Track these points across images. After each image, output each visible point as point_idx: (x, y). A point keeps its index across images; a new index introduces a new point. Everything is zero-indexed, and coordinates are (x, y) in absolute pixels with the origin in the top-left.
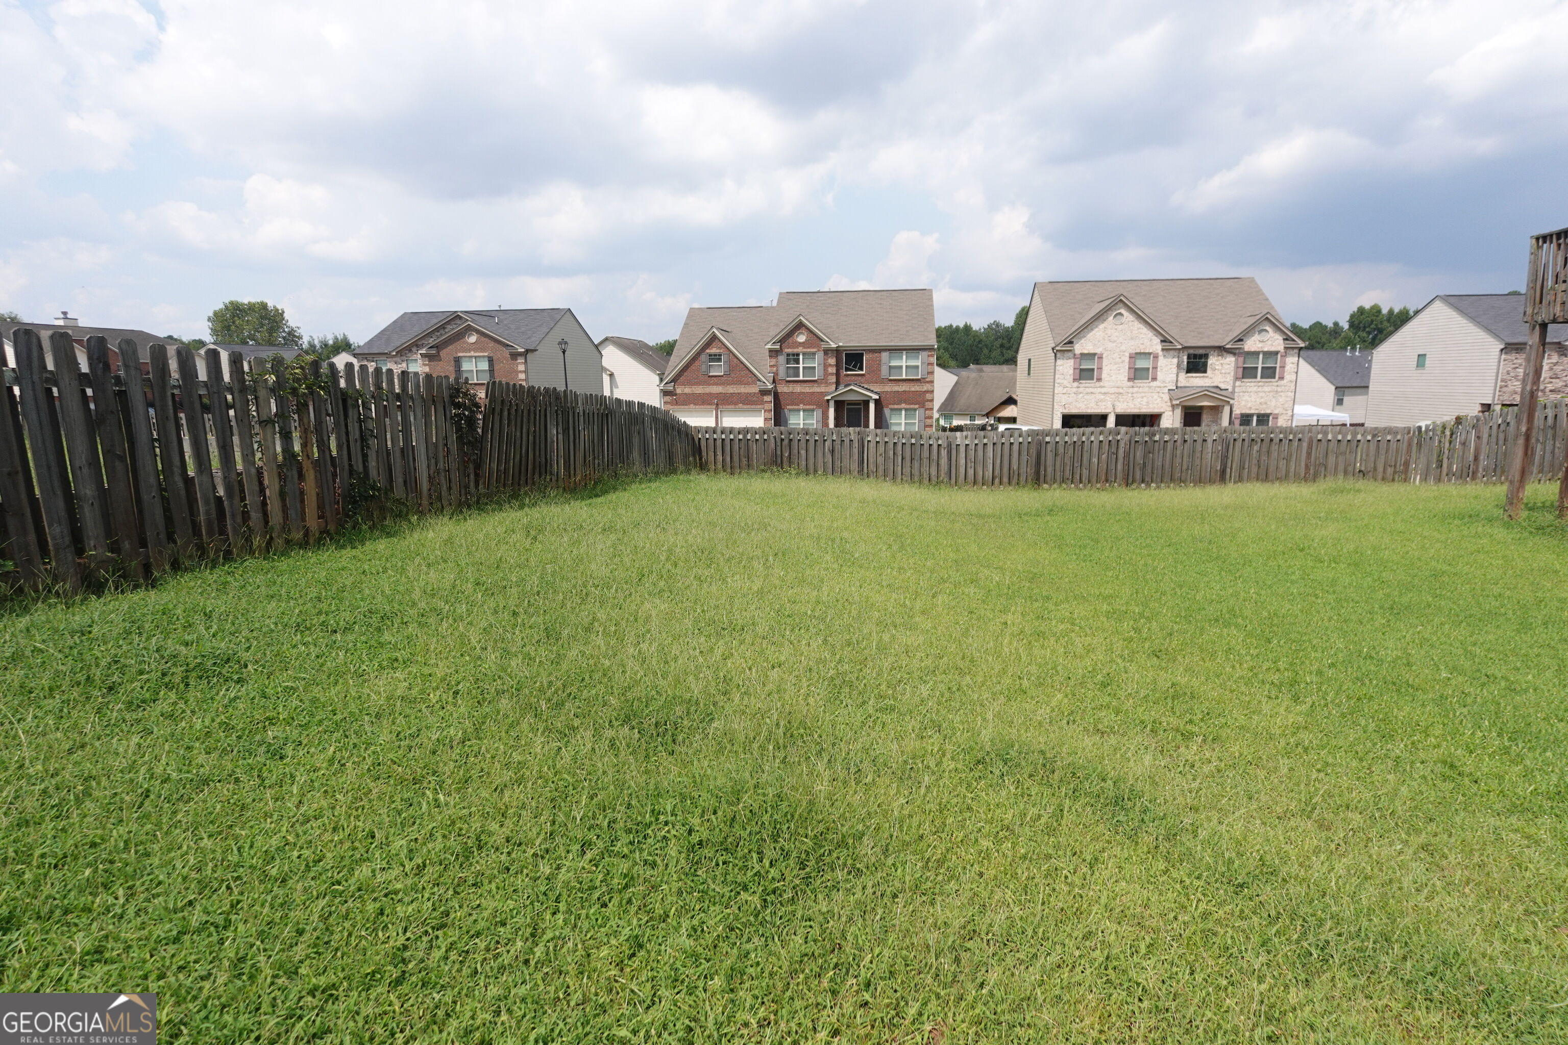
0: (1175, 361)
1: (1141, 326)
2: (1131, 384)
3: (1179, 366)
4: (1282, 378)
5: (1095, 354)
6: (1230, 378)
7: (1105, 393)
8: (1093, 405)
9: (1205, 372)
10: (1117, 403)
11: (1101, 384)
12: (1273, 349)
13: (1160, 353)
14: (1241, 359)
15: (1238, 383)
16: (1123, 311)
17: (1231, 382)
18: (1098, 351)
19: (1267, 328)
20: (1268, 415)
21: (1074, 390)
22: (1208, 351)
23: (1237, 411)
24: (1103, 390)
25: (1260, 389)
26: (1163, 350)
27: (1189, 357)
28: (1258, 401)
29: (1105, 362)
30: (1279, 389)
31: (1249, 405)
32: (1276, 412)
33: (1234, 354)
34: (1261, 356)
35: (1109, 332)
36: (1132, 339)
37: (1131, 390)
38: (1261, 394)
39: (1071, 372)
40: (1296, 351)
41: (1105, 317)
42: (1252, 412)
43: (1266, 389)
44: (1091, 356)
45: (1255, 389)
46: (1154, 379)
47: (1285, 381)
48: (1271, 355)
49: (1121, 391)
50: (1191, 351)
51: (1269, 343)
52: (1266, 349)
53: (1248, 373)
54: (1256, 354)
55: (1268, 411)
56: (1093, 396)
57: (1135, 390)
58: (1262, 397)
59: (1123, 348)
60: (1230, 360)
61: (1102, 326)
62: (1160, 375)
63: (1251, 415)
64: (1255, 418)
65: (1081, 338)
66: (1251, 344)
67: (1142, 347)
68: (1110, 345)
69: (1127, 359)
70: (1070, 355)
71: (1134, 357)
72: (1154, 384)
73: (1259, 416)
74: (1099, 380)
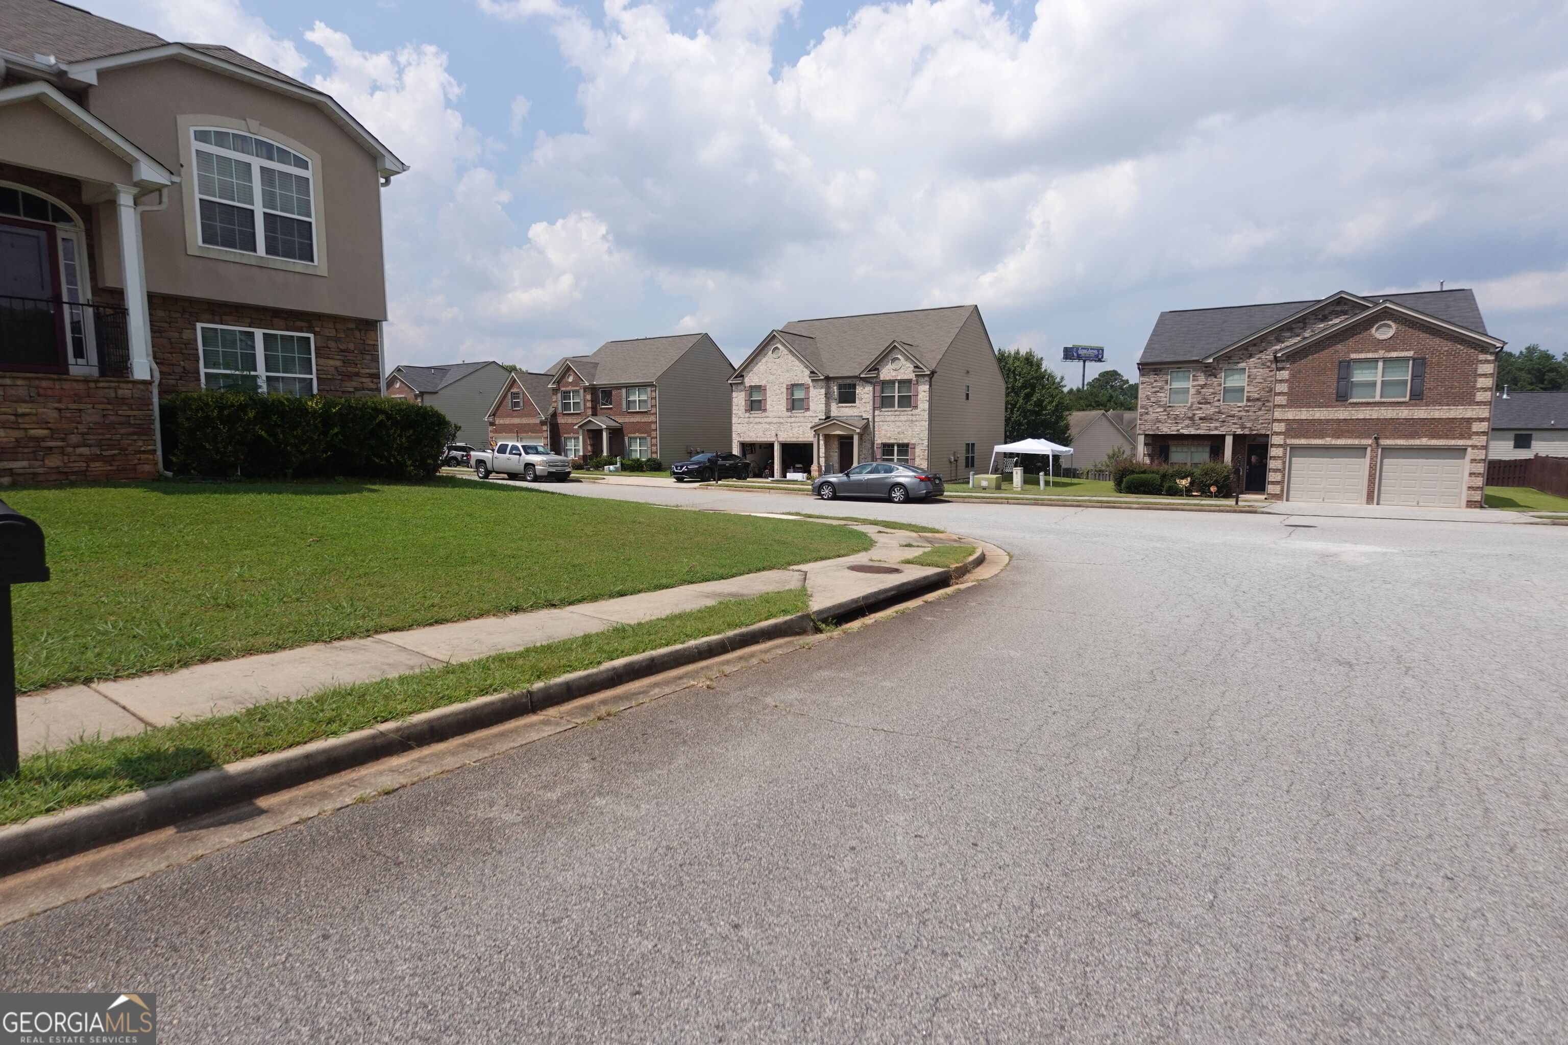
0: (823, 391)
1: (793, 358)
2: (789, 414)
3: (828, 396)
4: (916, 407)
5: (760, 386)
6: (869, 407)
7: (770, 423)
8: (761, 434)
9: (854, 402)
10: (779, 433)
11: (766, 414)
12: (906, 377)
13: (811, 384)
14: (878, 388)
15: (877, 413)
16: (779, 346)
17: (871, 412)
18: (763, 383)
19: (899, 356)
20: (907, 445)
21: (747, 420)
22: (854, 380)
23: (878, 441)
24: (768, 420)
25: (896, 419)
26: (813, 380)
27: (840, 387)
28: (897, 430)
29: (768, 393)
30: (914, 418)
31: (889, 435)
32: (913, 442)
33: (871, 383)
34: (897, 385)
35: (770, 365)
36: (788, 371)
37: (789, 420)
38: (898, 424)
39: (743, 403)
40: (927, 378)
41: (765, 352)
42: (892, 441)
43: (902, 418)
44: (759, 388)
45: (892, 418)
46: (808, 409)
47: (919, 410)
48: (905, 383)
49: (782, 420)
50: (840, 381)
51: (902, 371)
52: (899, 378)
53: (884, 402)
54: (892, 382)
55: (906, 441)
56: (760, 426)
57: (793, 419)
58: (899, 427)
59: (781, 380)
60: (869, 389)
61: (764, 360)
62: (812, 406)
63: (892, 445)
64: (896, 448)
65: (749, 372)
66: (887, 372)
67: (796, 378)
68: (771, 378)
69: (785, 390)
70: (742, 387)
71: (792, 388)
72: (808, 414)
73: (899, 445)
74: (765, 410)
